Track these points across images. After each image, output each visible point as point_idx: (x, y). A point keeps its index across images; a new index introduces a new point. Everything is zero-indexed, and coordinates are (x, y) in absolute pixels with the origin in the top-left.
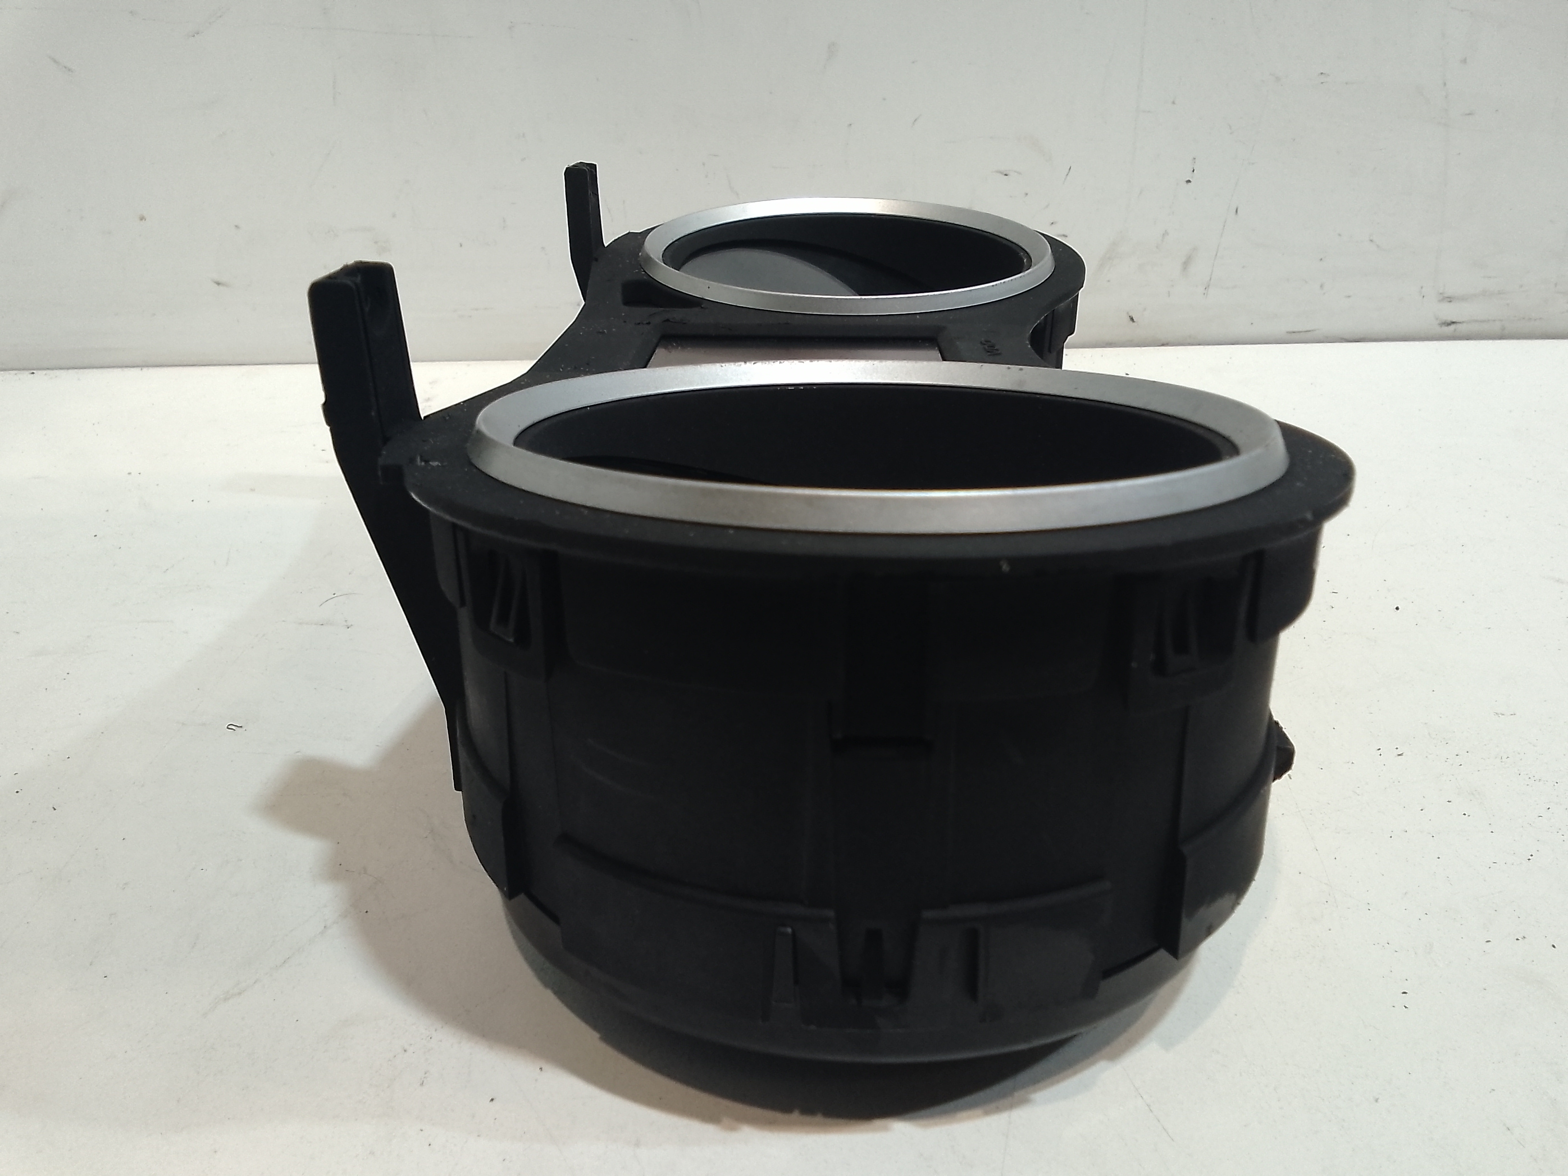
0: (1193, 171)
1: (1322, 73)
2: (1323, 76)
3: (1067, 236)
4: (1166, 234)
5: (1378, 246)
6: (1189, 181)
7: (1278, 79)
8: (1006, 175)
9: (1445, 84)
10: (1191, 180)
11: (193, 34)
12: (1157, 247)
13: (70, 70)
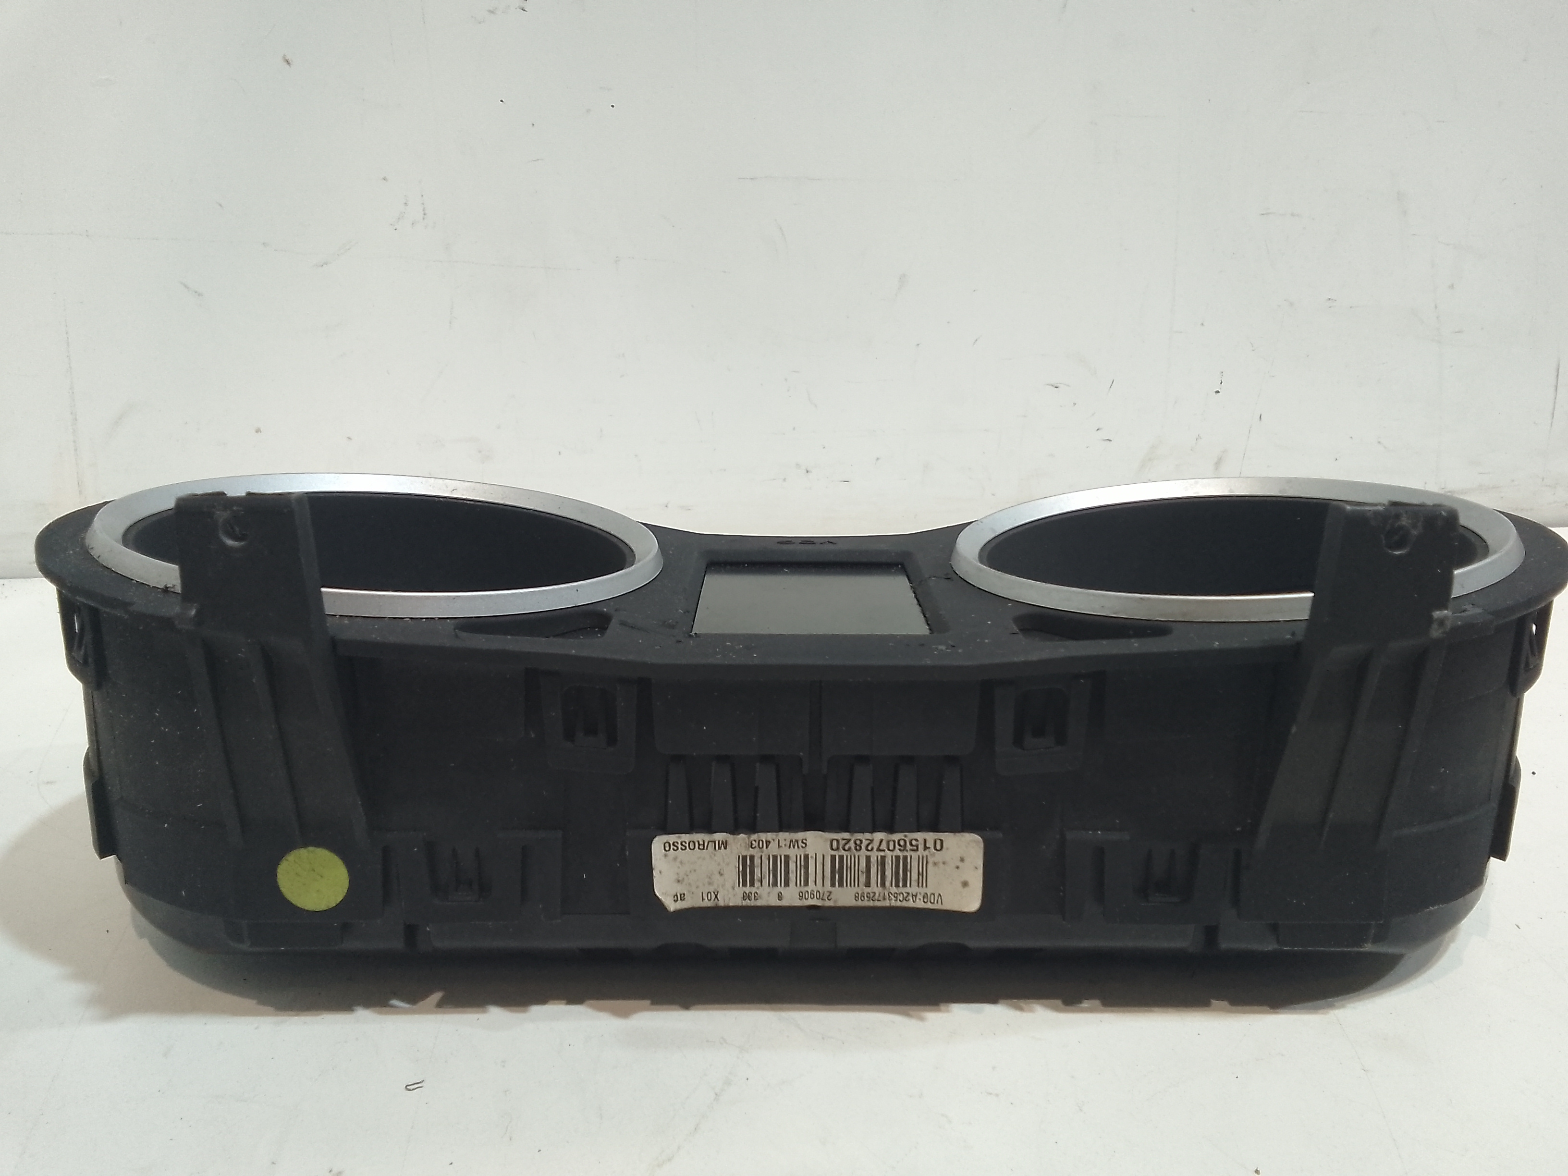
0: (1221, 383)
1: (1330, 299)
2: (1331, 301)
3: (1111, 441)
4: (1199, 437)
5: (1385, 448)
6: (1218, 392)
7: (1291, 304)
8: (1057, 387)
9: (1436, 307)
10: (1219, 391)
11: (322, 264)
12: (1192, 450)
13: (200, 295)
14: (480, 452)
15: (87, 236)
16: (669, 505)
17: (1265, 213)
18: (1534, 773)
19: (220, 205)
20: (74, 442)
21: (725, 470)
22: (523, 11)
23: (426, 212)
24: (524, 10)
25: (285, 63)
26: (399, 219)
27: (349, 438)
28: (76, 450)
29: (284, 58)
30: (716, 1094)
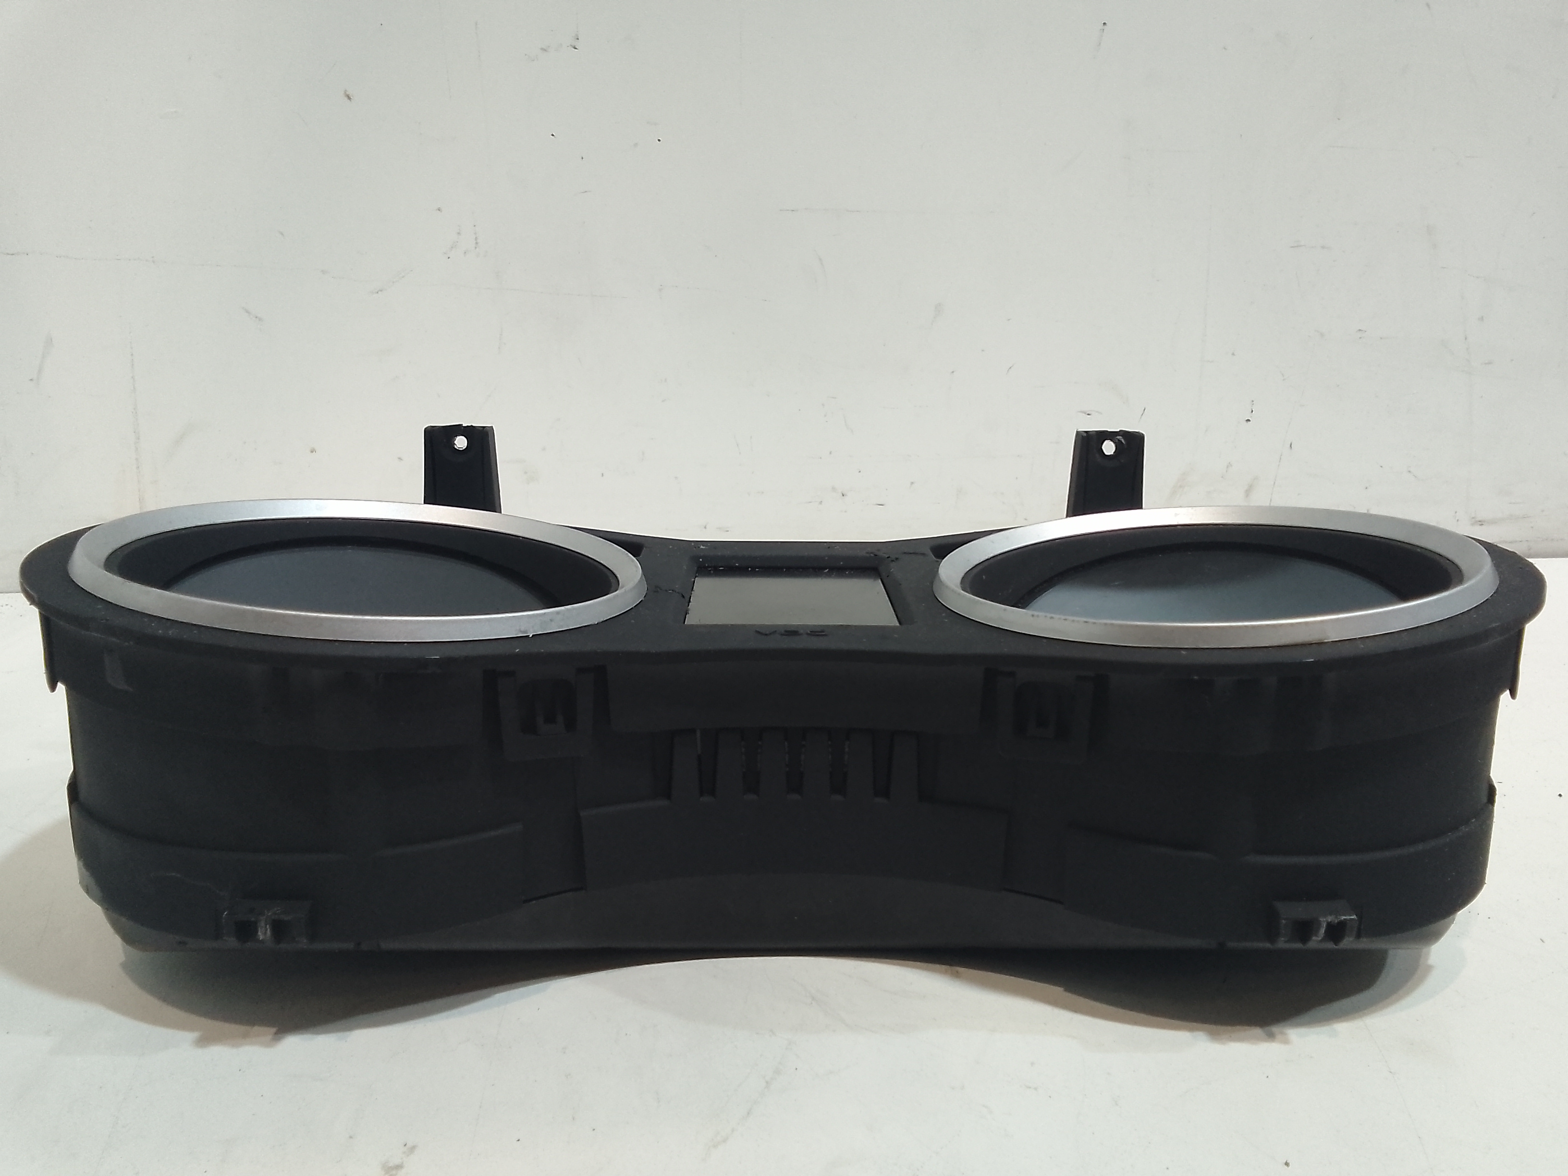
0: (1252, 411)
1: (1360, 330)
2: (1361, 332)
4: (1229, 465)
5: (1415, 477)
6: (1248, 420)
7: (1322, 335)
8: (1088, 414)
9: (1466, 338)
10: (1250, 419)
11: (377, 291)
12: (1222, 477)
13: (260, 319)
14: (526, 473)
15: (154, 262)
16: (707, 527)
17: (1296, 245)
18: (1560, 795)
19: (282, 234)
20: (137, 459)
21: (763, 493)
22: (574, 49)
23: (478, 241)
24: (576, 49)
25: (346, 99)
26: (452, 247)
27: (400, 459)
28: (138, 468)
29: (345, 93)
30: (767, 1082)
